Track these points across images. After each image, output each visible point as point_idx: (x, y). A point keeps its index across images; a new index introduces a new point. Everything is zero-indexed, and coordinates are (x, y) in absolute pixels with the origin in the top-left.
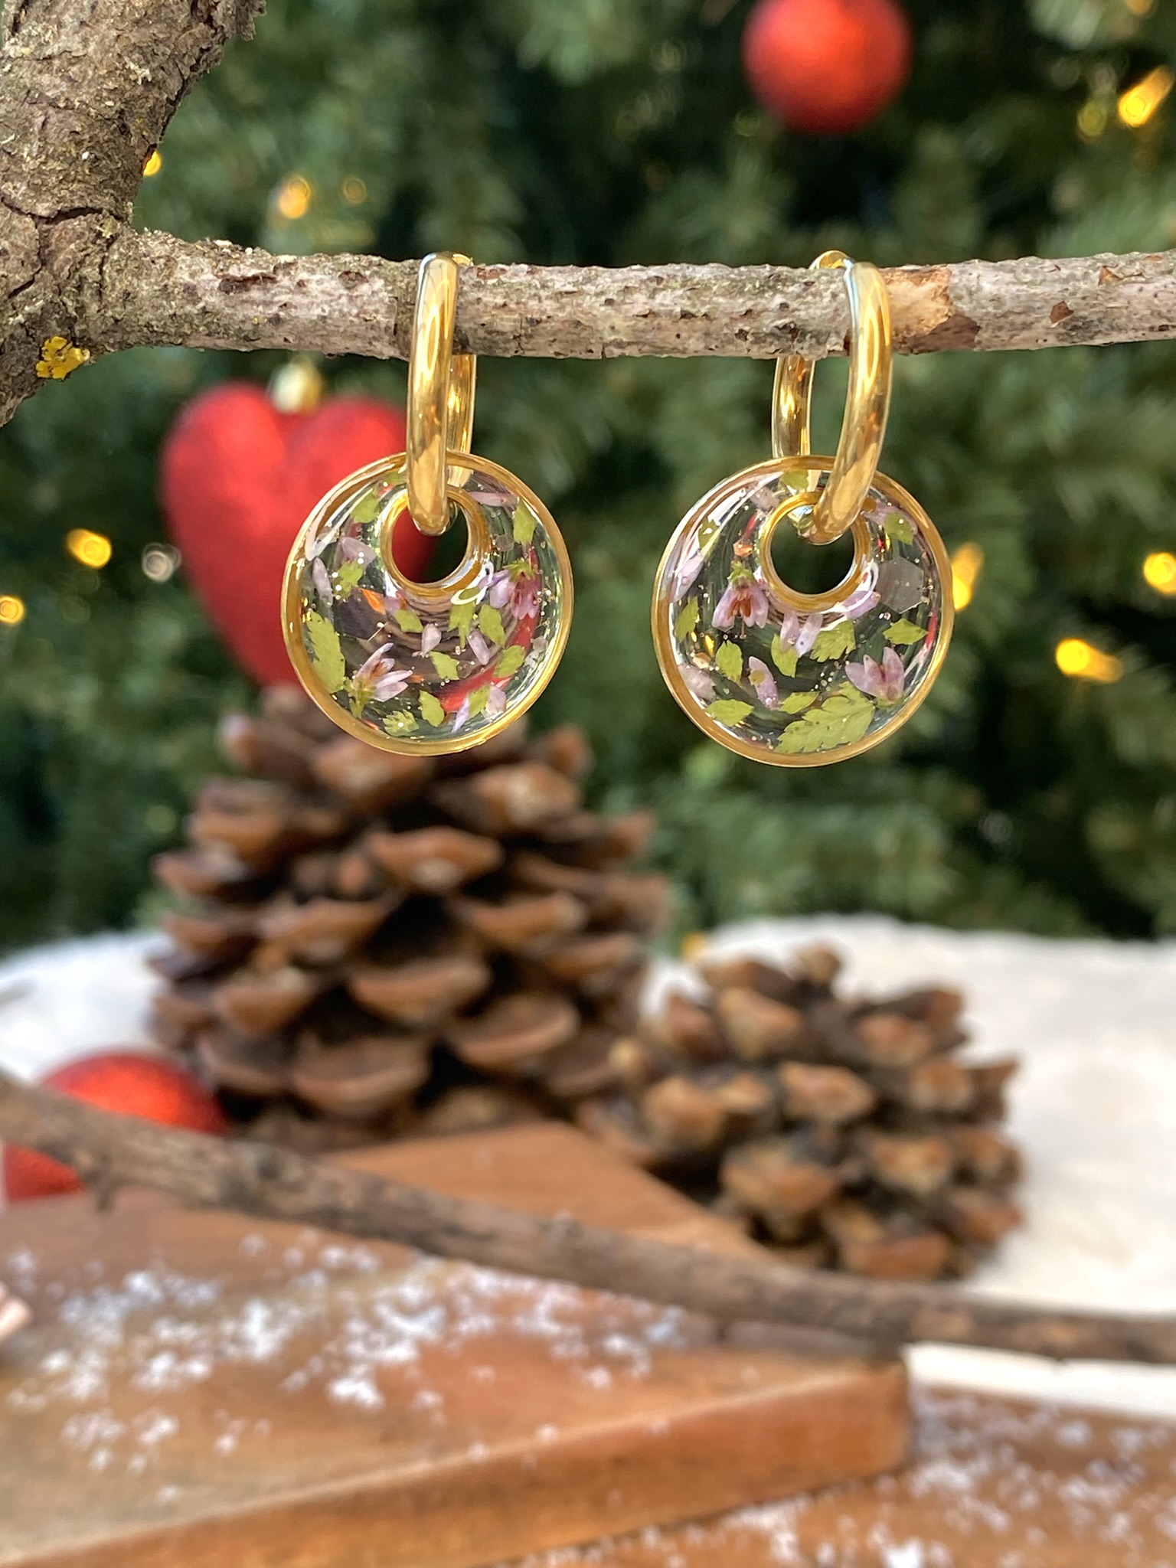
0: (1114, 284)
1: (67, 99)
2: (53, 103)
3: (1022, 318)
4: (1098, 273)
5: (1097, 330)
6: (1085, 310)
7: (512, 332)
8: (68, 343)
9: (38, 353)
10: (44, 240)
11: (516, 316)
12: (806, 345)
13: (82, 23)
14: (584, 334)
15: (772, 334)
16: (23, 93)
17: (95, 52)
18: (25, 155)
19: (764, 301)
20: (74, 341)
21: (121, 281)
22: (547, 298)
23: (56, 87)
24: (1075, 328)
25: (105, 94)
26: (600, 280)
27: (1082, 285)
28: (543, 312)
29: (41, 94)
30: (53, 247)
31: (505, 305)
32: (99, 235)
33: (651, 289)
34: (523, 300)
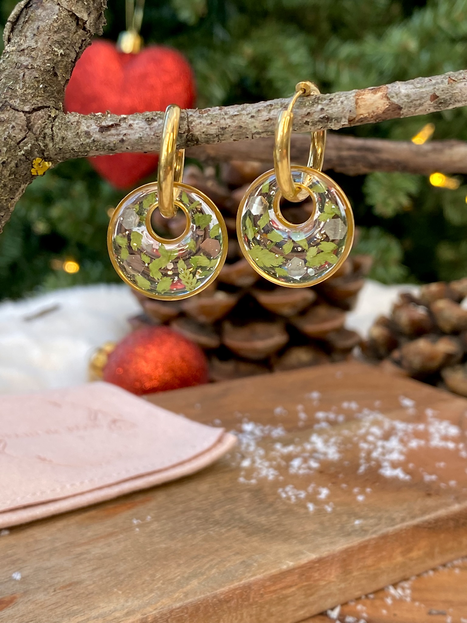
0: (454, 83)
1: (32, 65)
2: (26, 67)
3: (419, 102)
4: (447, 80)
5: (449, 103)
6: (444, 95)
7: (215, 134)
8: (42, 160)
9: (31, 165)
10: (28, 120)
11: (216, 127)
12: (333, 124)
13: (34, 35)
14: (244, 131)
15: (319, 121)
16: (14, 65)
17: (41, 45)
18: (18, 88)
19: (314, 108)
20: (45, 159)
21: (60, 133)
22: (228, 118)
23: (27, 61)
24: (441, 103)
25: (46, 61)
26: (248, 109)
27: (442, 86)
28: (227, 124)
29: (21, 64)
30: (32, 123)
31: (211, 123)
32: (50, 116)
33: (268, 110)
34: (218, 120)
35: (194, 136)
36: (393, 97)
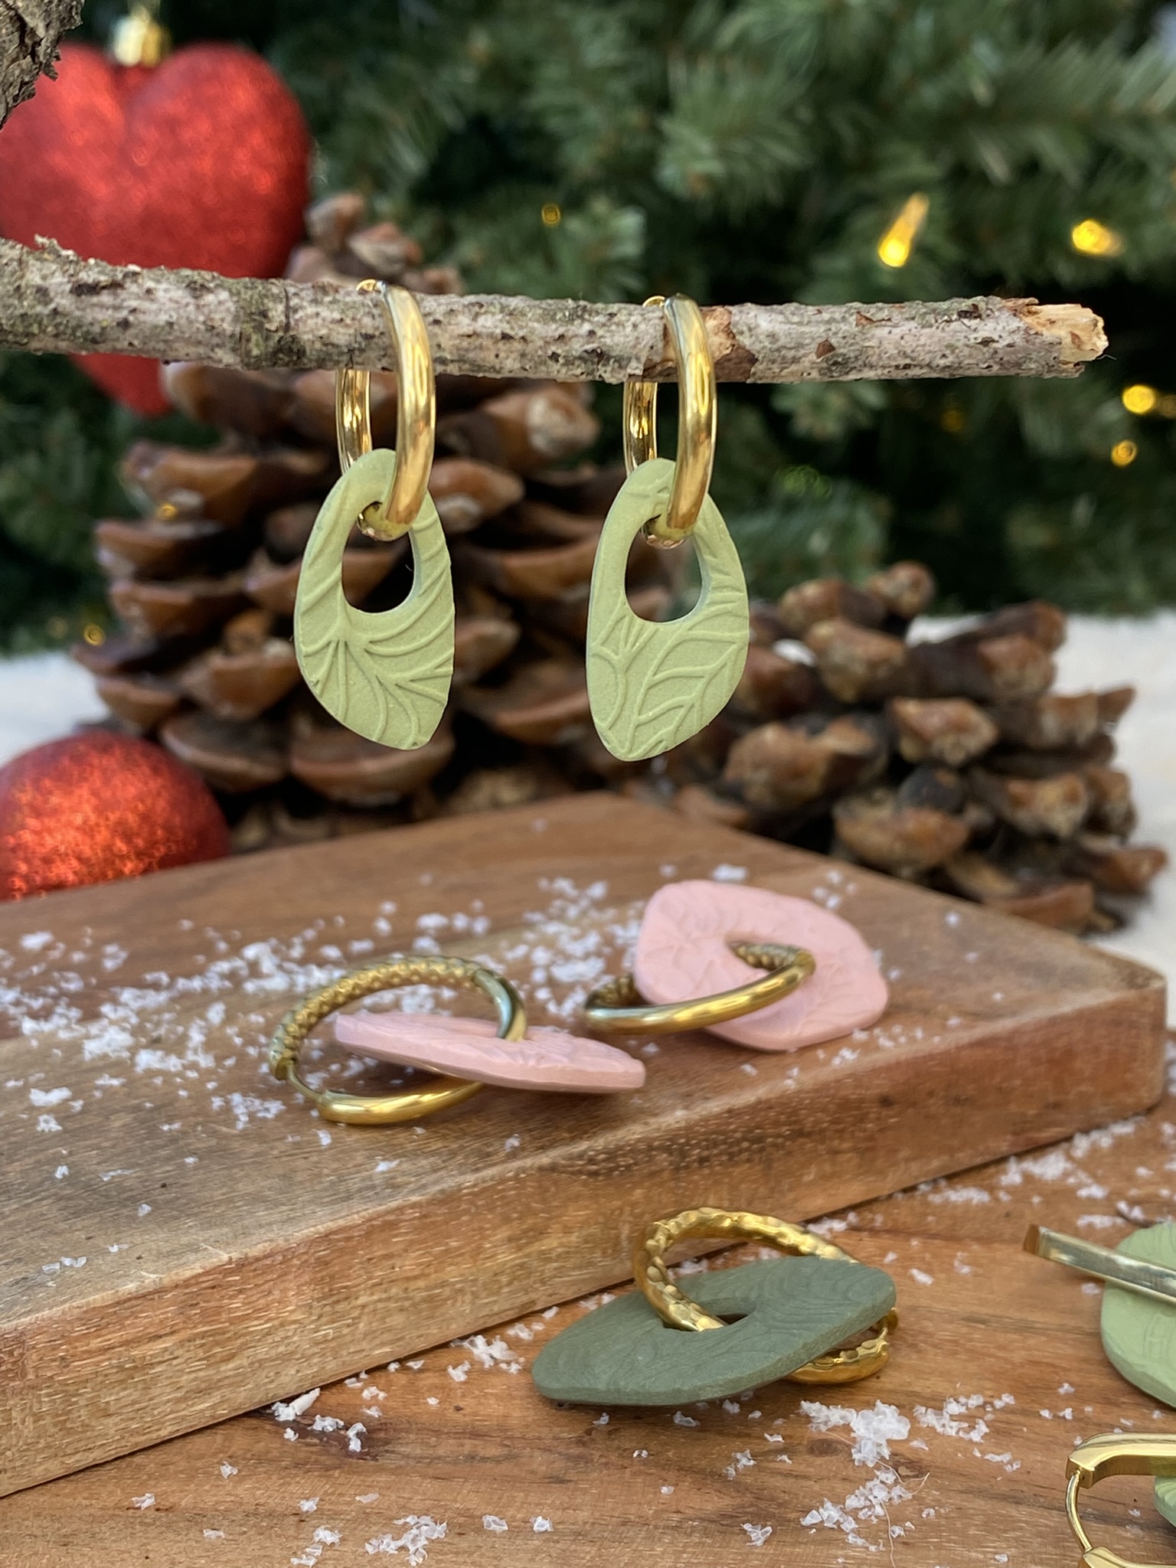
0: (868, 326)
3: (792, 353)
4: (854, 317)
5: (853, 365)
6: (845, 348)
7: (346, 345)
11: (352, 331)
12: (609, 369)
15: (580, 358)
19: (573, 328)
24: (835, 364)
26: (426, 304)
27: (843, 327)
28: (377, 328)
31: (341, 320)
33: (473, 313)
34: (358, 317)
35: (298, 342)
36: (742, 333)
